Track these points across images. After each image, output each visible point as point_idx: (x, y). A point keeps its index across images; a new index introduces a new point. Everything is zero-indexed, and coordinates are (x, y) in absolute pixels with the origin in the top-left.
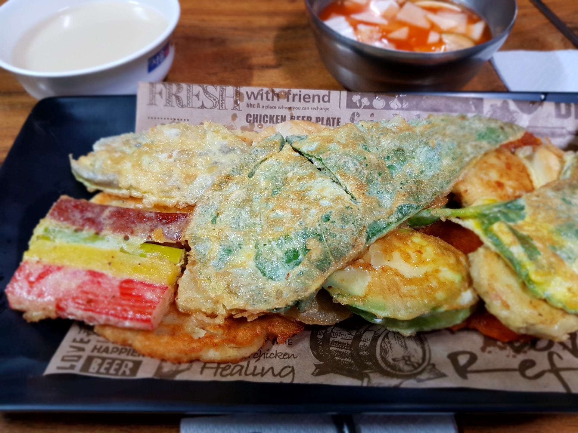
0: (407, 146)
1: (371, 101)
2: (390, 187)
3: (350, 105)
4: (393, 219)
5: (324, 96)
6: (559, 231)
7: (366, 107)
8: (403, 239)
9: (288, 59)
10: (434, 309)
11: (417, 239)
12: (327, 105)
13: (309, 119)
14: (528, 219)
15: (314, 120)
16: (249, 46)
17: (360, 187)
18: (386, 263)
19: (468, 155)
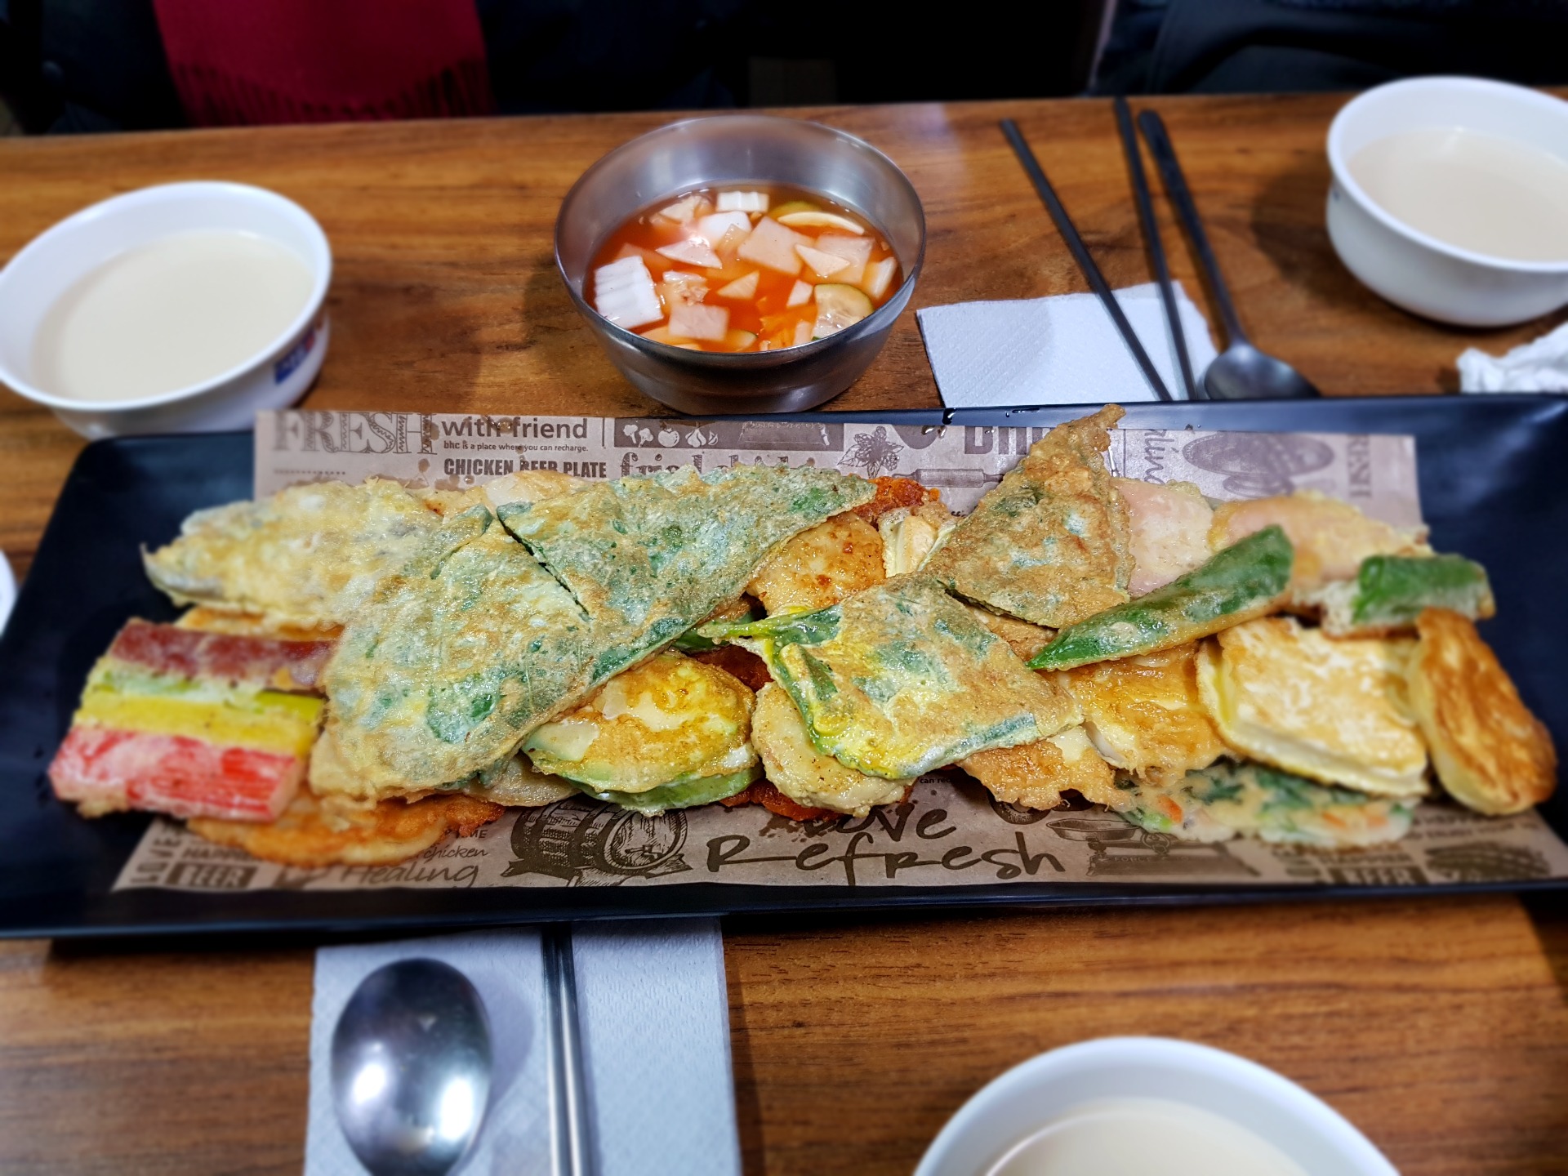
0: (687, 520)
1: (655, 434)
2: (646, 592)
3: (621, 441)
4: (641, 644)
5: (576, 426)
6: (879, 657)
7: (647, 445)
8: (663, 672)
9: (549, 329)
10: (683, 775)
11: (687, 670)
12: (582, 442)
13: (553, 466)
14: (838, 639)
15: (560, 468)
16: (478, 302)
17: (597, 594)
18: (629, 711)
19: (766, 539)
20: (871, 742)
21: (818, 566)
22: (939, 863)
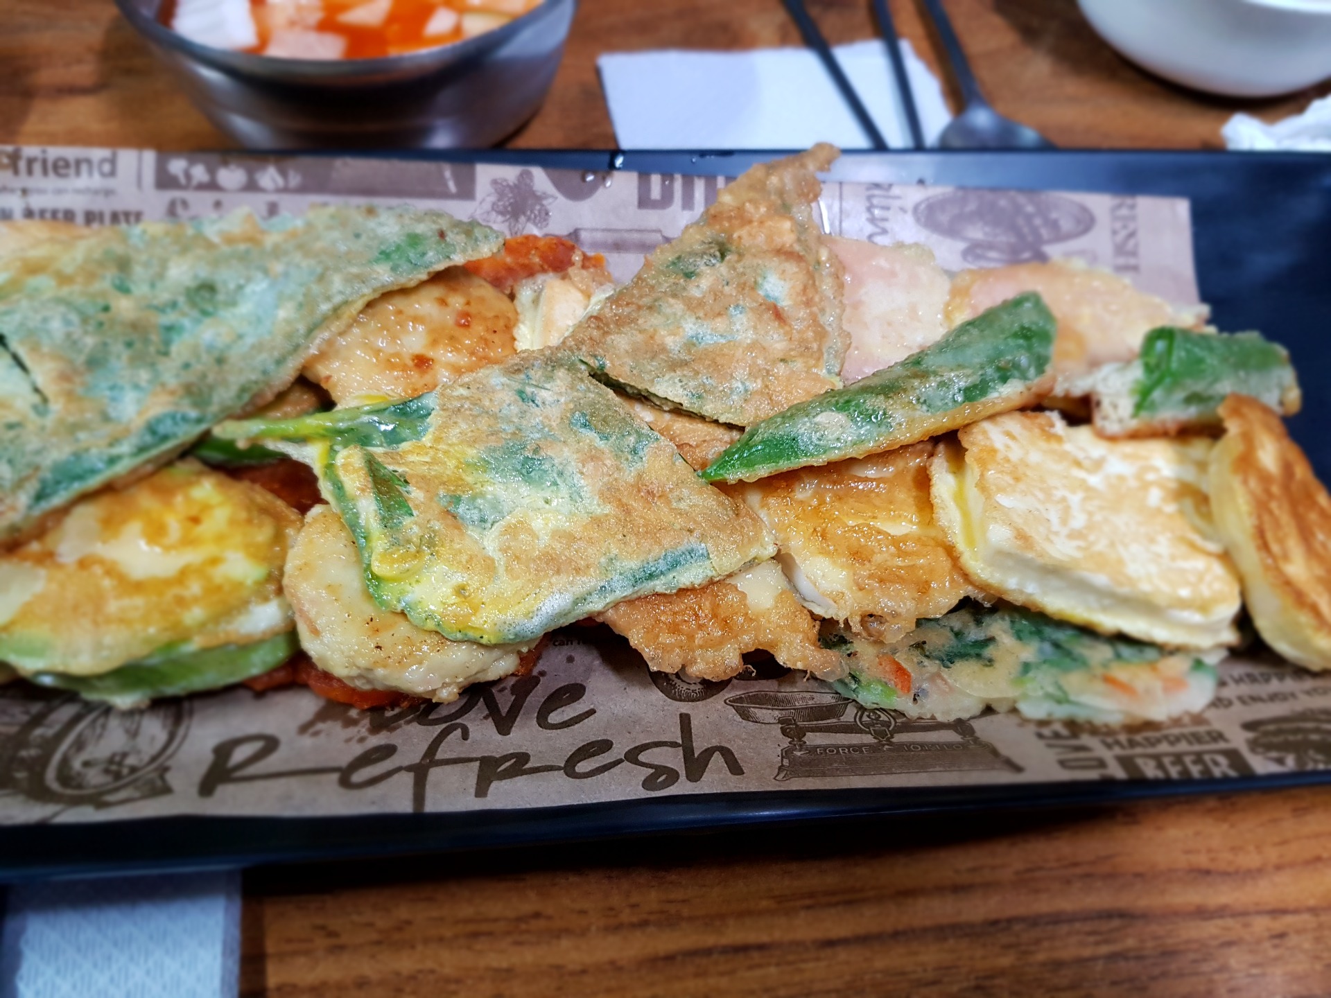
0: (227, 277)
1: (212, 171)
2: (144, 375)
3: (165, 181)
4: (125, 448)
5: (103, 161)
6: (484, 466)
7: (202, 187)
8: (166, 493)
9: (129, 72)
10: (170, 645)
11: (207, 489)
12: (111, 183)
13: (69, 216)
14: (427, 440)
15: (80, 219)
16: (43, 39)
17: (64, 377)
18: (101, 549)
20: (460, 590)
21: (415, 341)
22: (559, 768)
